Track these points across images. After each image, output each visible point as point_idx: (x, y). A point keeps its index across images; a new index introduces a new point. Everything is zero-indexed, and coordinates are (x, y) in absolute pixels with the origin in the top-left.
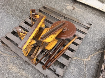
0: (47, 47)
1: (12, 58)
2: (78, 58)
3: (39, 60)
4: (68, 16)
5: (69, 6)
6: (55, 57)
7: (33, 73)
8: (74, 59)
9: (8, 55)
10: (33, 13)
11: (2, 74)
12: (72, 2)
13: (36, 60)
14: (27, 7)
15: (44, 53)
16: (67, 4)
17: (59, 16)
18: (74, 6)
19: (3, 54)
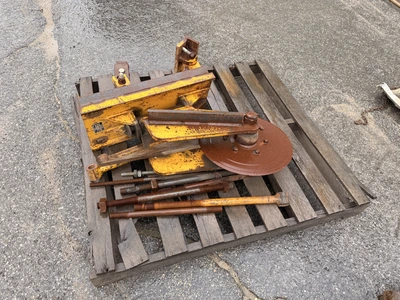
0: (158, 160)
1: (68, 138)
2: (233, 274)
3: (111, 179)
4: (308, 125)
5: (350, 107)
6: (157, 206)
7: (74, 207)
8: (217, 265)
9: (67, 128)
10: (186, 50)
11: (18, 158)
12: (373, 99)
13: (104, 173)
14: (213, 46)
15: (140, 175)
16: (347, 96)
17: (277, 111)
18: (370, 116)
19: (61, 118)
